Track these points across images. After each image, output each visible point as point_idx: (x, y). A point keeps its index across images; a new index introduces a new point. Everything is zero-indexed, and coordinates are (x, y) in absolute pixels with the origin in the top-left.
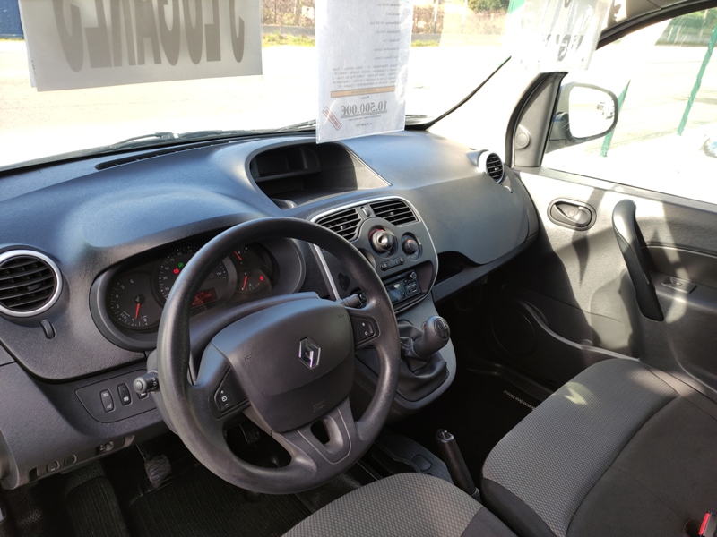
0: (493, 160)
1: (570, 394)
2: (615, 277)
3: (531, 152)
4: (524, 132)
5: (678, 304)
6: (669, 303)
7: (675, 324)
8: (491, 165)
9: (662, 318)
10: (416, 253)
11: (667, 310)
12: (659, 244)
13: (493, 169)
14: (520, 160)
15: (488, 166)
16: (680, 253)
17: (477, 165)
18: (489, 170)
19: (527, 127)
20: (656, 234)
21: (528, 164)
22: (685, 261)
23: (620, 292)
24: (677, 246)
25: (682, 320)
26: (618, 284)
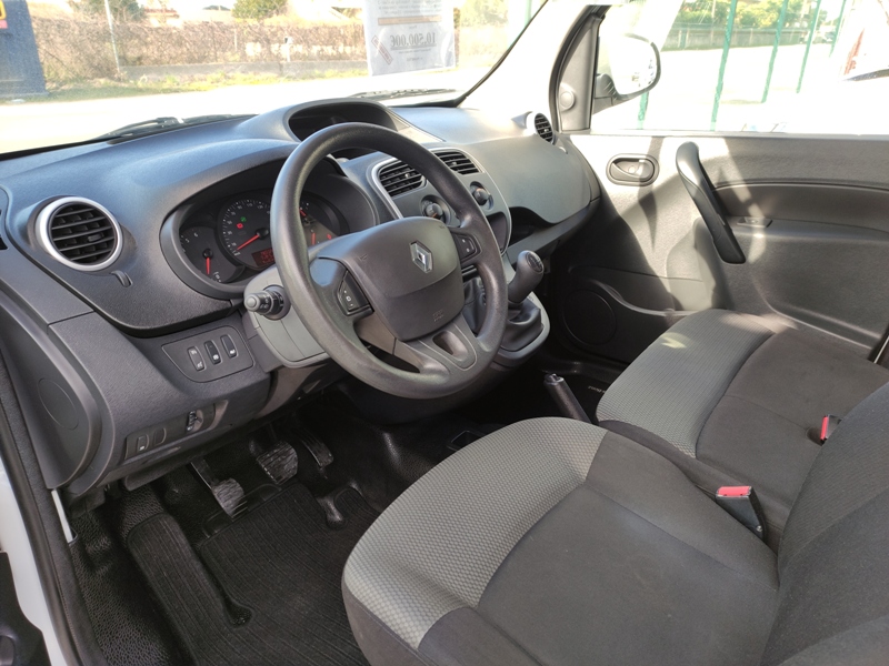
0: (540, 121)
1: (666, 342)
2: (687, 231)
3: (577, 112)
4: (568, 91)
5: (757, 239)
6: (749, 241)
7: (757, 263)
8: (540, 126)
9: (743, 260)
10: (488, 203)
11: (748, 249)
12: (726, 183)
13: (543, 131)
14: (567, 123)
15: (537, 127)
16: (750, 189)
17: (525, 127)
18: (539, 132)
19: (570, 84)
20: (721, 173)
21: (576, 126)
22: (758, 195)
23: (696, 247)
24: (747, 181)
25: (764, 256)
26: (692, 238)
